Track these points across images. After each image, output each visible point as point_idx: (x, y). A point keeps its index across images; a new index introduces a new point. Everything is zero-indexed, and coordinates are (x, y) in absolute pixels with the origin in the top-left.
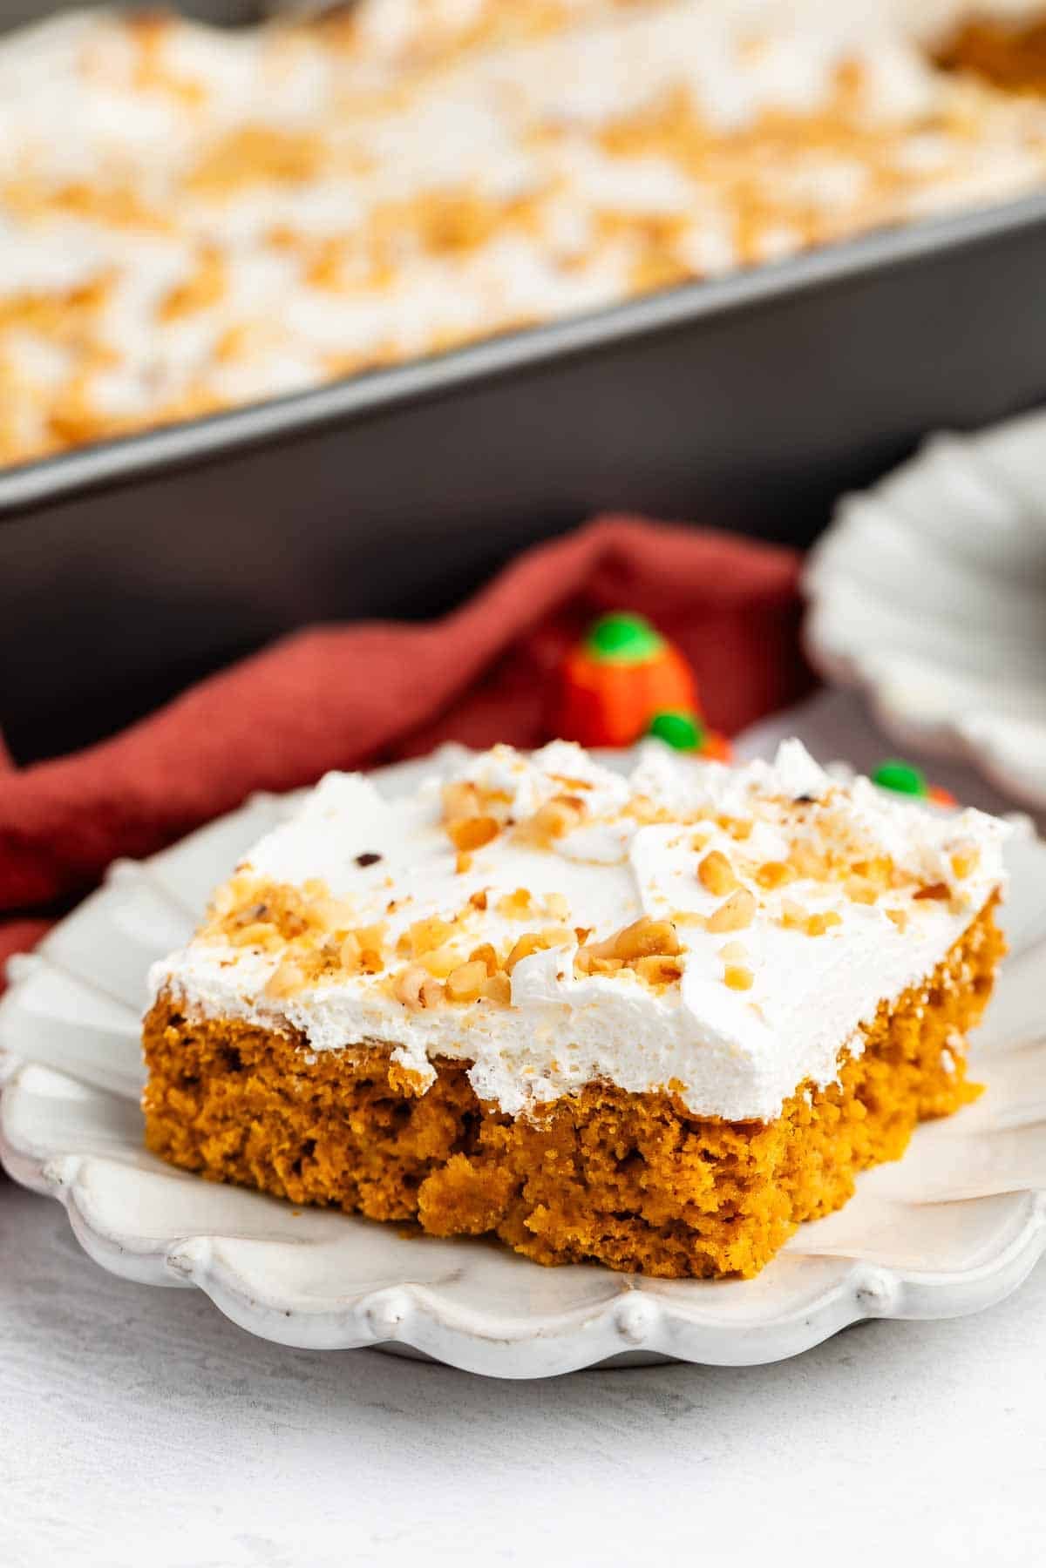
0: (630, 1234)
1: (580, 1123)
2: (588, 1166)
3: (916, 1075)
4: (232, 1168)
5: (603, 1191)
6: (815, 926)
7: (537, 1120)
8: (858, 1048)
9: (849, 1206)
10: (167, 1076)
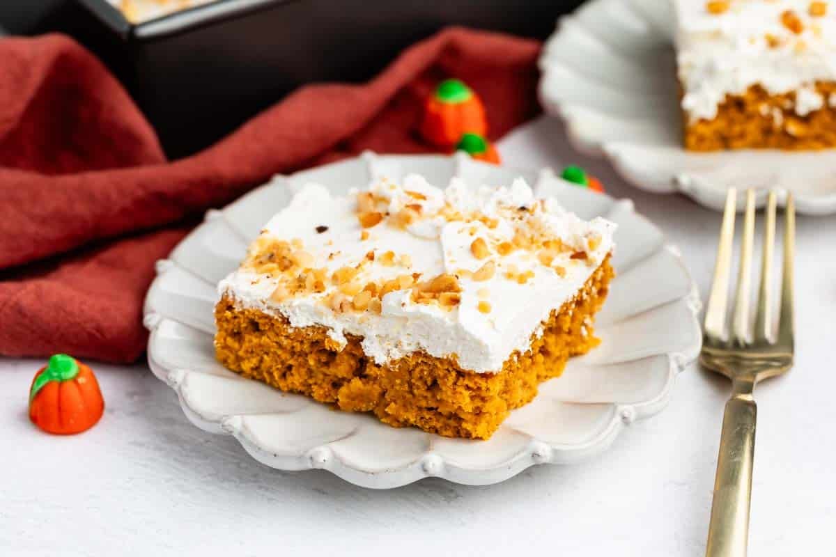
0: (432, 417)
1: (411, 368)
2: (414, 387)
3: (569, 339)
4: (255, 373)
5: (421, 398)
6: (522, 279)
7: (391, 366)
8: (540, 333)
9: (535, 400)
10: (226, 330)
